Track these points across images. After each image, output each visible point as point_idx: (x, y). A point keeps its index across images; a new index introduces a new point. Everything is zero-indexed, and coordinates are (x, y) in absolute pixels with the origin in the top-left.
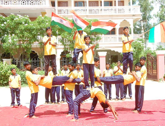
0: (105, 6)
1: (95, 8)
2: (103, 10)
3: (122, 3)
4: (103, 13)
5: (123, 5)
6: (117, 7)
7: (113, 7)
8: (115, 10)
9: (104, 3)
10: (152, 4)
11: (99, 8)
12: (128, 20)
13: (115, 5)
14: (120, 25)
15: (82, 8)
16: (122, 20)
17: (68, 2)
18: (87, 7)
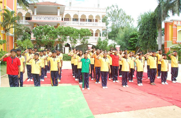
0: (88, 21)
1: (83, 22)
2: (87, 23)
3: (96, 21)
4: (87, 25)
5: (97, 22)
6: (94, 23)
7: (92, 22)
8: (93, 24)
9: (88, 20)
10: (108, 22)
11: (85, 22)
12: (100, 29)
13: (93, 21)
14: (96, 32)
15: (77, 22)
16: (96, 29)
17: (69, 19)
18: (79, 22)
